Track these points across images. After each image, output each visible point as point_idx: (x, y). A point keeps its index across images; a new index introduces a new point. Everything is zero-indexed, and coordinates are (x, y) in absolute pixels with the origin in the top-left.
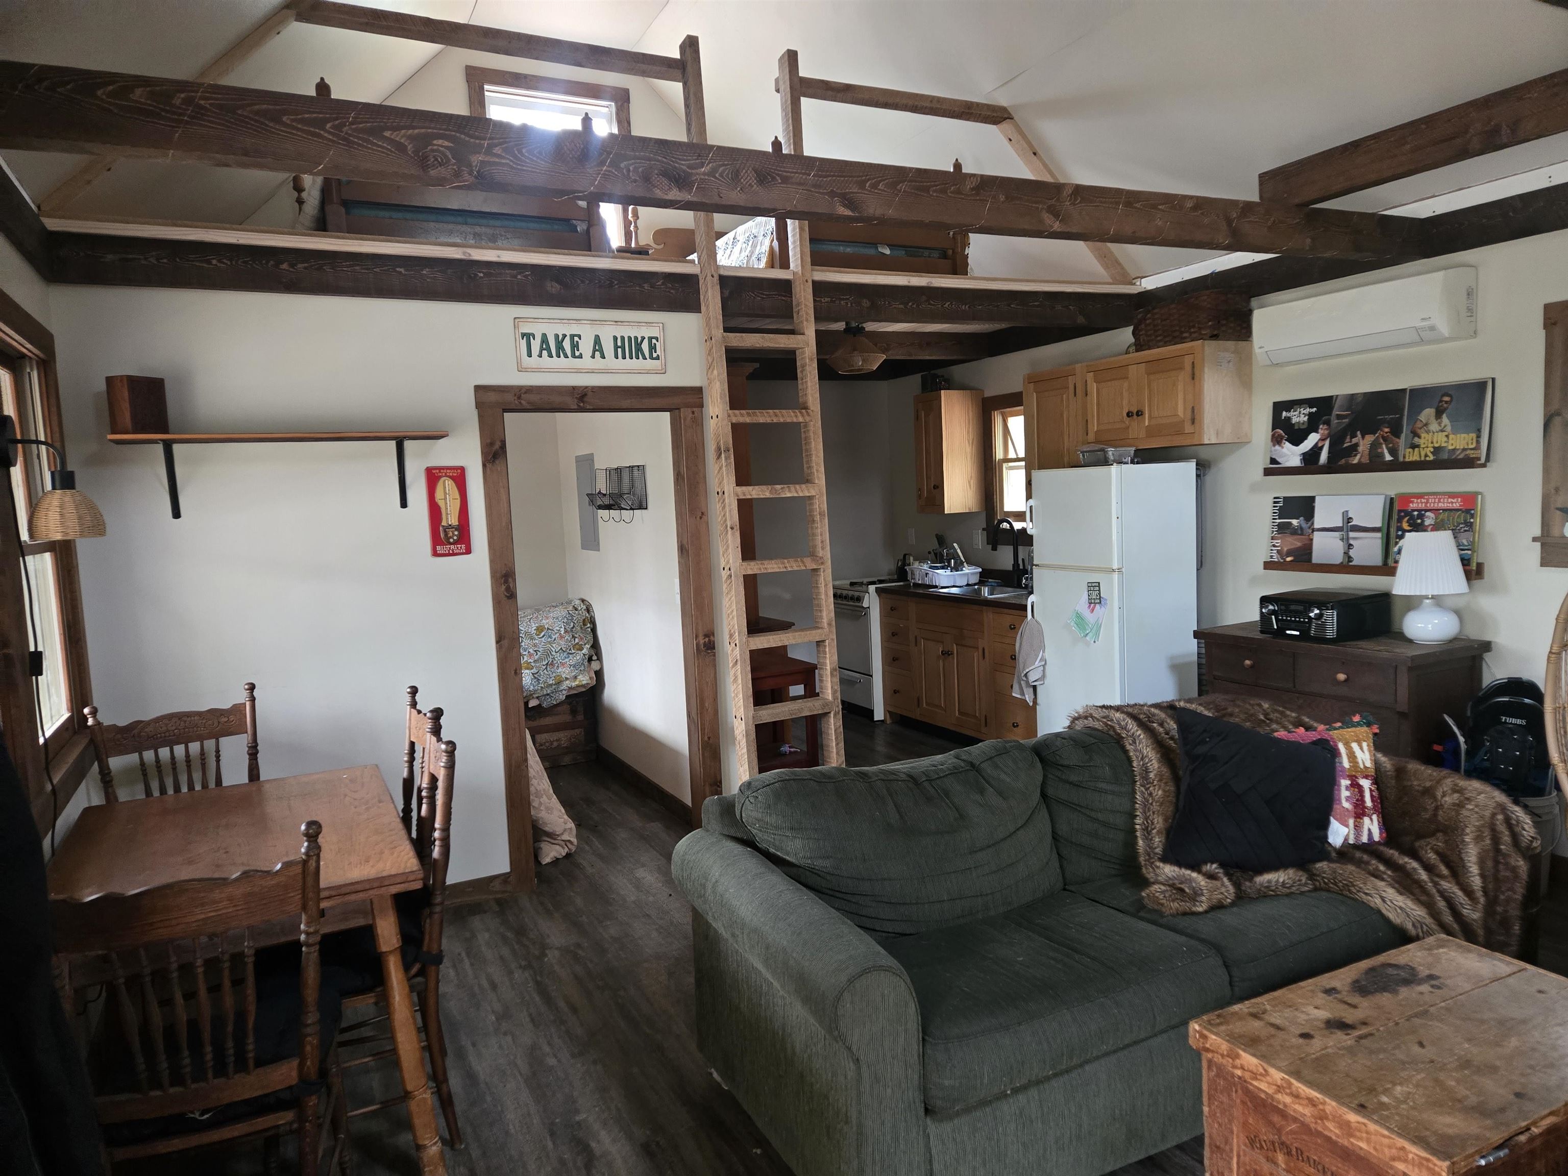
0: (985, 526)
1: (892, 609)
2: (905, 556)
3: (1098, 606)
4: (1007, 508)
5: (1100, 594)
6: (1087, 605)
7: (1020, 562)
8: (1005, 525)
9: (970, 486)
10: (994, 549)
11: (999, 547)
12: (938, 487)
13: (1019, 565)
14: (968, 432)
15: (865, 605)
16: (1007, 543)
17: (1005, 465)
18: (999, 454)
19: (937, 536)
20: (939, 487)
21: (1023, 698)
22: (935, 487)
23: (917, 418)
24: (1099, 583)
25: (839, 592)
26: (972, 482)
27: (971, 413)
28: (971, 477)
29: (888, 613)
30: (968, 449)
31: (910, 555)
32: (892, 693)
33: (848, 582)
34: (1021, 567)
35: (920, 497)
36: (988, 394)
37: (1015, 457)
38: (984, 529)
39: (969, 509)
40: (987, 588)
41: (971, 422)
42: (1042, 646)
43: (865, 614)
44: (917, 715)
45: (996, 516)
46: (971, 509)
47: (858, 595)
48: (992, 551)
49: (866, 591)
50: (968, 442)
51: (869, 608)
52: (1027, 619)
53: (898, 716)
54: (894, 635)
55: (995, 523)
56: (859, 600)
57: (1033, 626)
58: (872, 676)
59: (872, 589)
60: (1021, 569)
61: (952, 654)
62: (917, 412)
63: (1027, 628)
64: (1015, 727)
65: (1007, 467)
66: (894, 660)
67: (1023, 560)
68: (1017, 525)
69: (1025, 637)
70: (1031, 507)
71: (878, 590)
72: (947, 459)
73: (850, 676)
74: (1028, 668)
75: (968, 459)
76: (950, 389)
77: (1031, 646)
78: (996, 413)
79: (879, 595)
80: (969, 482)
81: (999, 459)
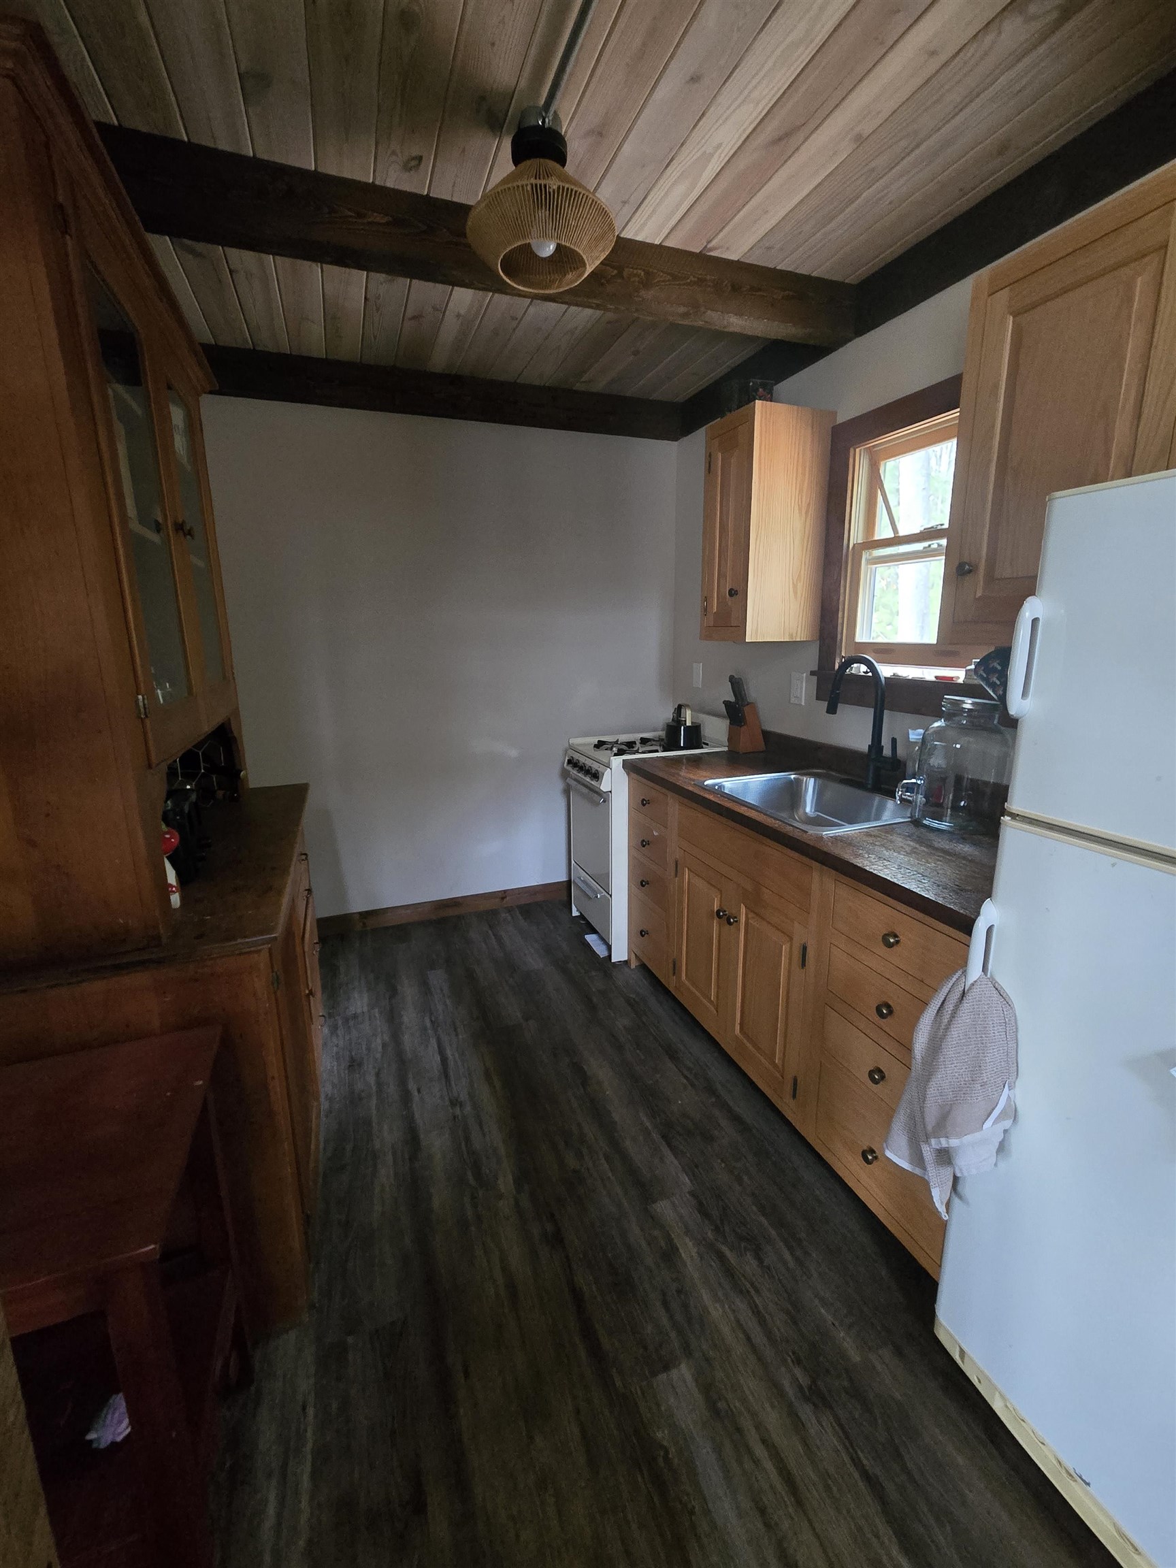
0: (816, 669)
1: (644, 803)
2: (680, 707)
4: (865, 634)
7: (886, 742)
8: (861, 668)
9: (795, 593)
10: (832, 710)
11: (843, 708)
12: (736, 593)
13: (881, 748)
14: (801, 491)
15: (604, 786)
16: (859, 702)
17: (866, 555)
18: (855, 533)
19: (732, 679)
20: (738, 593)
21: (918, 1171)
22: (733, 593)
23: (709, 469)
25: (576, 756)
26: (800, 585)
27: (808, 454)
28: (799, 577)
29: (641, 804)
30: (800, 522)
31: (687, 706)
32: (640, 933)
33: (595, 740)
34: (887, 752)
35: (706, 611)
36: (841, 419)
37: (890, 534)
38: (813, 673)
39: (791, 635)
40: (812, 780)
41: (807, 469)
42: (1010, 1071)
43: (604, 801)
44: (671, 985)
45: (838, 651)
46: (794, 635)
47: (595, 766)
48: (828, 712)
49: (608, 766)
50: (800, 510)
51: (611, 792)
52: (964, 973)
53: (643, 967)
54: (644, 844)
55: (837, 667)
56: (596, 776)
57: (988, 1004)
58: (611, 896)
59: (617, 762)
60: (889, 758)
61: (736, 921)
62: (710, 456)
63: (966, 1006)
64: (868, 1162)
65: (870, 557)
66: (643, 884)
67: (894, 741)
68: (886, 671)
69: (955, 1033)
70: (1035, 621)
71: (627, 765)
72: (759, 537)
73: (584, 882)
74: (959, 1136)
75: (797, 542)
76: (771, 401)
77: (976, 1068)
78: (858, 450)
79: (628, 774)
80: (795, 587)
81: (855, 542)
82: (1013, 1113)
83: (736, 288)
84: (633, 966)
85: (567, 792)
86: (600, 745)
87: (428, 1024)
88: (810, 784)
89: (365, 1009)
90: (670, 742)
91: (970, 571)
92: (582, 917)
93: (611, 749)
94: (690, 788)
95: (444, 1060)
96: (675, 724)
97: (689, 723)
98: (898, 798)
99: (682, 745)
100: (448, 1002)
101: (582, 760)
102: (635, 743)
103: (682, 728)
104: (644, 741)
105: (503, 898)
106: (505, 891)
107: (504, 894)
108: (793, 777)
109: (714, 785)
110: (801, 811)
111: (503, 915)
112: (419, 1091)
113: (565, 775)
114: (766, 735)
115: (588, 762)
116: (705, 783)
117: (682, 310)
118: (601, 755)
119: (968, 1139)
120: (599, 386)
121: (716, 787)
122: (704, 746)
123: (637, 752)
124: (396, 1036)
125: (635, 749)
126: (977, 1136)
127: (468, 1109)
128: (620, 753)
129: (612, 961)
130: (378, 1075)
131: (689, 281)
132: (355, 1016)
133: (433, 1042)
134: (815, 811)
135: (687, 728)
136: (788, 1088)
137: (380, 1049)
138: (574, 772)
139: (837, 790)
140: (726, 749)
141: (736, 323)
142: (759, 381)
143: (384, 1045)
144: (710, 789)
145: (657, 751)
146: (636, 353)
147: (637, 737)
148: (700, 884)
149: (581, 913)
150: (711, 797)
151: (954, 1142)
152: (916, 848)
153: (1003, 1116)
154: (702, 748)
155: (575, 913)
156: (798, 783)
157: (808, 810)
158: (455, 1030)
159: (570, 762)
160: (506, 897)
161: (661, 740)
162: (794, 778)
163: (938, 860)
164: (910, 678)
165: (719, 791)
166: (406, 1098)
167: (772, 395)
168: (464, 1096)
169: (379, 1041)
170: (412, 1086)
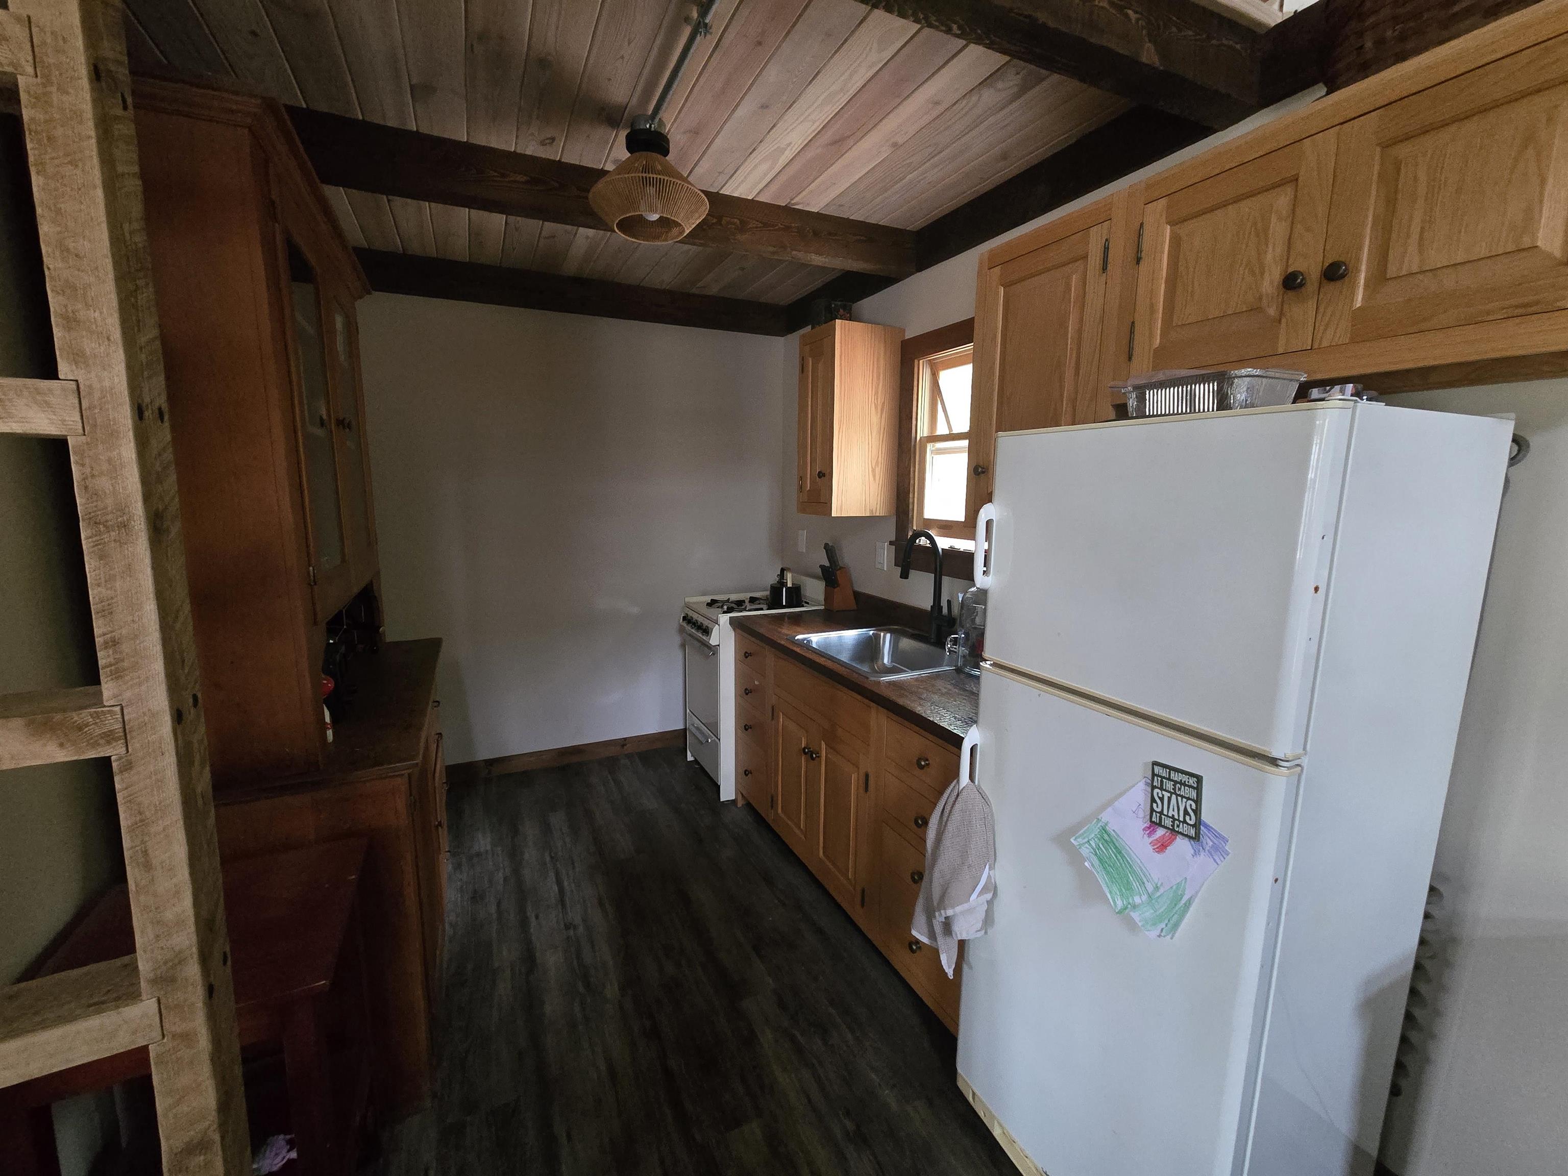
0: (893, 539)
1: (747, 655)
2: (783, 571)
3: (1181, 845)
4: (930, 512)
5: (1197, 812)
6: (1141, 823)
7: (944, 604)
8: (923, 541)
9: (874, 476)
10: (905, 575)
11: (913, 573)
12: (824, 475)
13: (941, 608)
14: (876, 393)
15: (713, 641)
16: (924, 569)
17: (930, 447)
18: (922, 429)
19: (826, 547)
20: (825, 475)
22: (821, 475)
23: (804, 370)
24: (1199, 779)
25: (691, 613)
26: (878, 470)
27: (882, 362)
28: (877, 462)
29: (745, 656)
30: (875, 419)
31: (789, 570)
32: (745, 773)
33: (708, 599)
34: (945, 611)
35: (801, 488)
36: (909, 335)
37: (946, 432)
38: (891, 543)
39: (871, 511)
40: (888, 635)
41: (882, 376)
42: (990, 856)
43: (713, 654)
44: (770, 819)
45: (910, 525)
46: (874, 512)
47: (706, 623)
48: (901, 577)
49: (716, 622)
50: (876, 407)
51: (719, 645)
52: (958, 782)
53: (749, 805)
54: (747, 692)
55: (909, 536)
56: (707, 631)
57: (972, 804)
58: (719, 740)
59: (724, 619)
60: (945, 616)
61: (818, 757)
62: (803, 360)
63: (958, 806)
64: (913, 951)
65: (934, 449)
66: (747, 728)
67: (949, 602)
68: (943, 543)
69: (951, 827)
70: (989, 523)
71: (732, 621)
72: (841, 430)
73: (698, 728)
74: (953, 907)
75: (874, 434)
76: (850, 320)
77: (964, 854)
78: (921, 362)
79: (734, 630)
80: (874, 471)
81: (922, 436)
82: (992, 888)
83: (816, 234)
84: (739, 805)
85: (683, 646)
86: (712, 603)
87: (548, 859)
88: (887, 640)
89: (489, 848)
90: (774, 601)
91: (983, 472)
92: (696, 761)
93: (722, 607)
94: (783, 642)
95: (561, 891)
96: (779, 586)
97: (789, 585)
98: (947, 650)
99: (784, 604)
100: (568, 840)
101: (695, 616)
102: (744, 601)
103: (784, 589)
104: (753, 600)
105: (623, 746)
106: (625, 739)
107: (624, 742)
108: (871, 633)
109: (805, 639)
110: (880, 662)
111: (623, 761)
112: (537, 917)
113: (681, 630)
114: (858, 596)
115: (701, 619)
116: (796, 638)
117: (771, 249)
118: (711, 612)
119: (958, 909)
120: (714, 290)
121: (805, 642)
122: (805, 605)
123: (745, 610)
124: (516, 871)
125: (743, 607)
126: (966, 906)
127: (581, 929)
128: (730, 610)
129: (721, 800)
130: (499, 904)
131: (777, 227)
132: (478, 854)
133: (552, 874)
134: (892, 662)
135: (788, 589)
136: (858, 899)
137: (501, 881)
138: (688, 628)
139: (906, 643)
140: (823, 607)
141: (817, 260)
142: (839, 303)
143: (506, 879)
144: (800, 644)
145: (762, 609)
146: (743, 269)
147: (745, 596)
148: (792, 726)
149: (695, 758)
150: (798, 650)
151: (950, 912)
152: (950, 690)
153: (985, 889)
154: (803, 606)
155: (690, 758)
156: (877, 637)
157: (886, 661)
158: (573, 864)
159: (684, 618)
160: (626, 745)
161: (766, 599)
162: (873, 634)
163: (964, 699)
164: (962, 550)
165: (807, 645)
166: (524, 923)
167: (851, 315)
168: (578, 920)
169: (501, 875)
170: (531, 914)
